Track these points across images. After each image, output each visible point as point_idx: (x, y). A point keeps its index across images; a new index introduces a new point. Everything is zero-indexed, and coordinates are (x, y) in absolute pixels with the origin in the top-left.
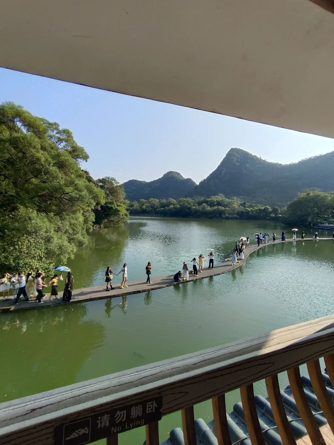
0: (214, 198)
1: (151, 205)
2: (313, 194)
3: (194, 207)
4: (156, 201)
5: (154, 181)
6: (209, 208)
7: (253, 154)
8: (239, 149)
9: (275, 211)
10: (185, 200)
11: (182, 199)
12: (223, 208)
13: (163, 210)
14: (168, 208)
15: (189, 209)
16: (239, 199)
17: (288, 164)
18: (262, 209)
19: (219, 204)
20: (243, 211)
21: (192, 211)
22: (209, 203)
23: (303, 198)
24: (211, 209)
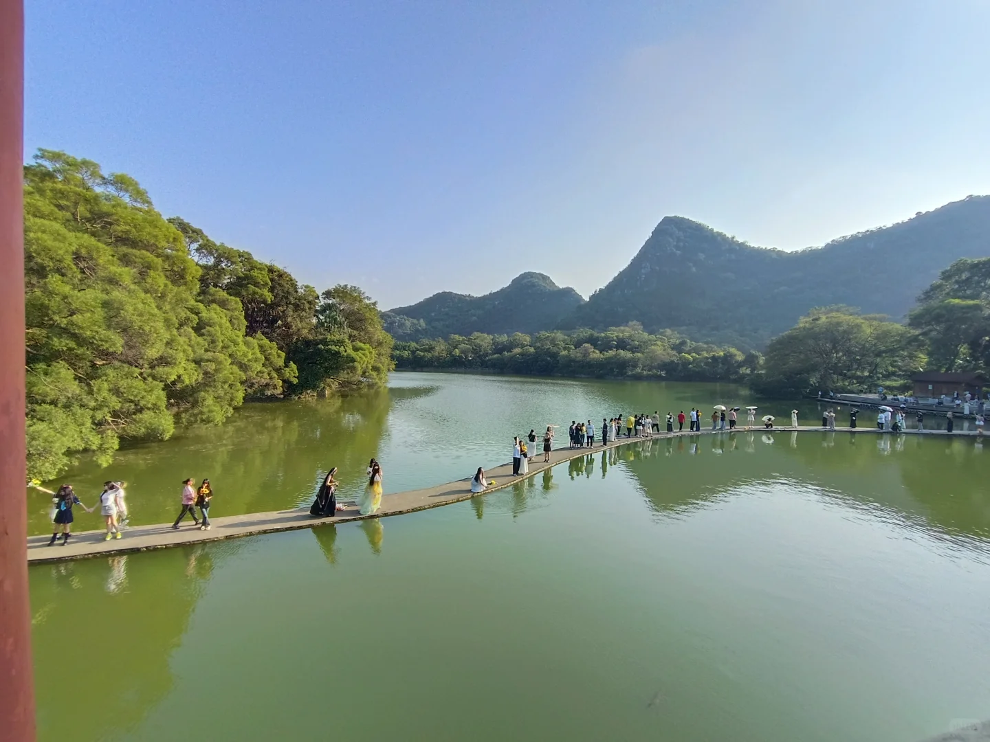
0: (614, 333)
1: (473, 348)
2: (827, 320)
3: (564, 353)
4: (485, 340)
5: (490, 294)
6: (596, 355)
7: (715, 230)
8: (683, 219)
9: (750, 360)
10: (548, 336)
11: (544, 334)
12: (629, 355)
13: (498, 359)
14: (509, 354)
15: (554, 355)
16: (676, 332)
17: (800, 251)
18: (719, 357)
19: (622, 344)
20: (673, 362)
21: (560, 362)
22: (599, 342)
23: (804, 328)
24: (602, 356)
